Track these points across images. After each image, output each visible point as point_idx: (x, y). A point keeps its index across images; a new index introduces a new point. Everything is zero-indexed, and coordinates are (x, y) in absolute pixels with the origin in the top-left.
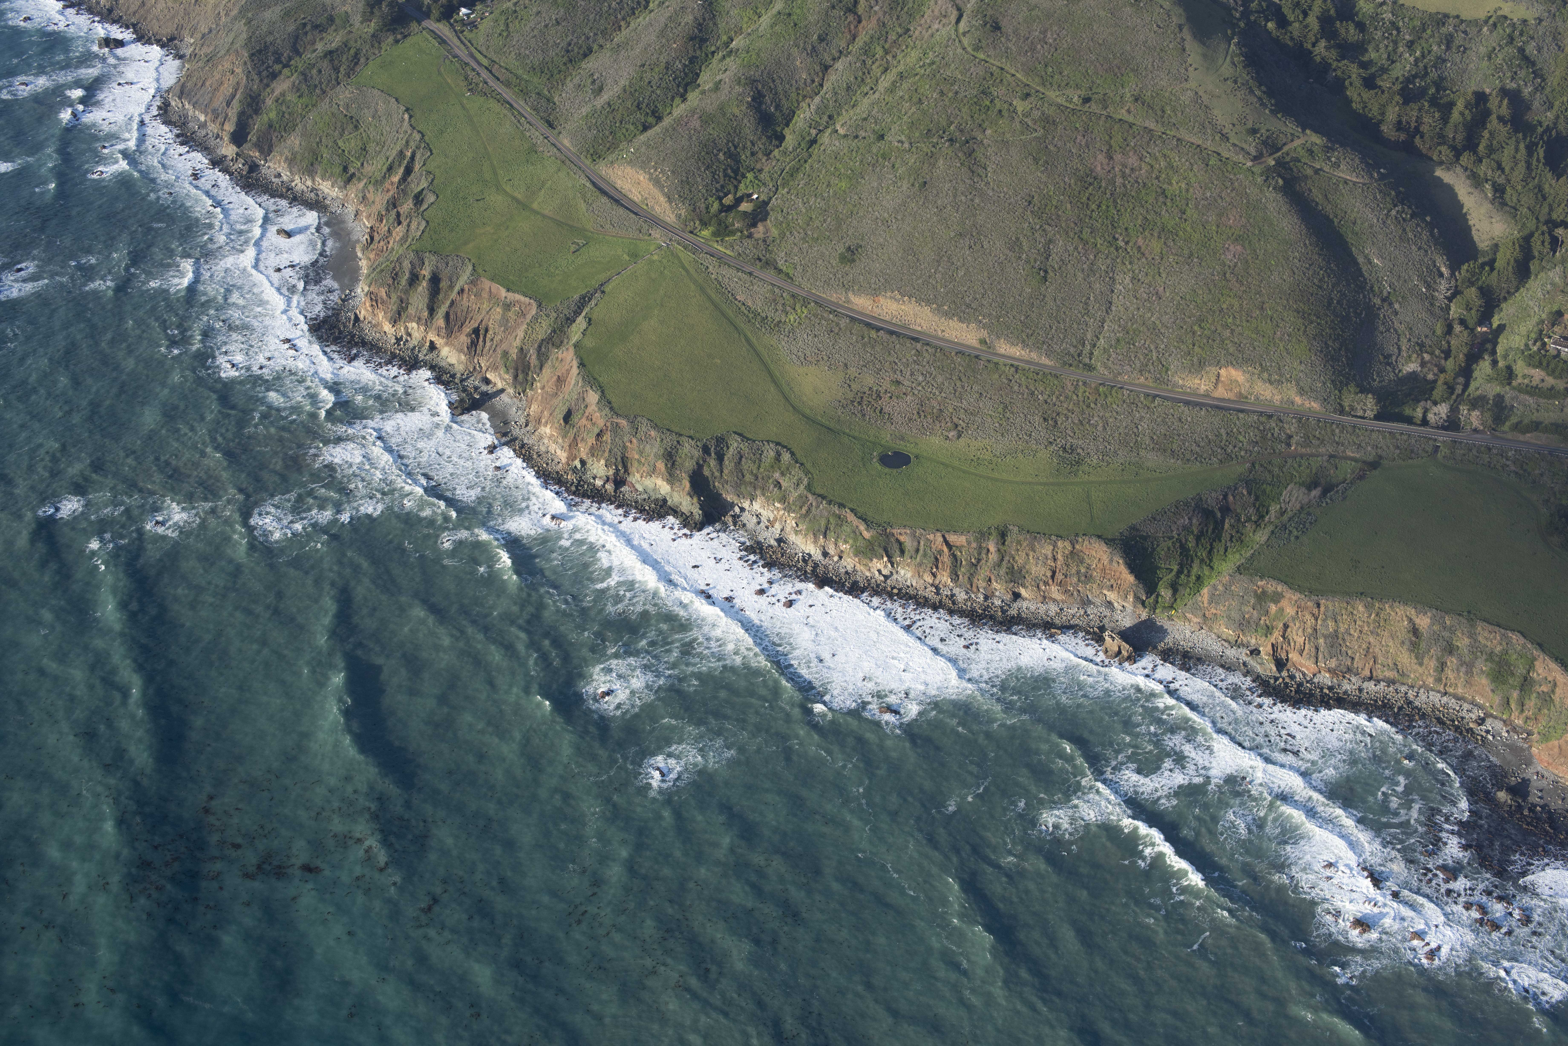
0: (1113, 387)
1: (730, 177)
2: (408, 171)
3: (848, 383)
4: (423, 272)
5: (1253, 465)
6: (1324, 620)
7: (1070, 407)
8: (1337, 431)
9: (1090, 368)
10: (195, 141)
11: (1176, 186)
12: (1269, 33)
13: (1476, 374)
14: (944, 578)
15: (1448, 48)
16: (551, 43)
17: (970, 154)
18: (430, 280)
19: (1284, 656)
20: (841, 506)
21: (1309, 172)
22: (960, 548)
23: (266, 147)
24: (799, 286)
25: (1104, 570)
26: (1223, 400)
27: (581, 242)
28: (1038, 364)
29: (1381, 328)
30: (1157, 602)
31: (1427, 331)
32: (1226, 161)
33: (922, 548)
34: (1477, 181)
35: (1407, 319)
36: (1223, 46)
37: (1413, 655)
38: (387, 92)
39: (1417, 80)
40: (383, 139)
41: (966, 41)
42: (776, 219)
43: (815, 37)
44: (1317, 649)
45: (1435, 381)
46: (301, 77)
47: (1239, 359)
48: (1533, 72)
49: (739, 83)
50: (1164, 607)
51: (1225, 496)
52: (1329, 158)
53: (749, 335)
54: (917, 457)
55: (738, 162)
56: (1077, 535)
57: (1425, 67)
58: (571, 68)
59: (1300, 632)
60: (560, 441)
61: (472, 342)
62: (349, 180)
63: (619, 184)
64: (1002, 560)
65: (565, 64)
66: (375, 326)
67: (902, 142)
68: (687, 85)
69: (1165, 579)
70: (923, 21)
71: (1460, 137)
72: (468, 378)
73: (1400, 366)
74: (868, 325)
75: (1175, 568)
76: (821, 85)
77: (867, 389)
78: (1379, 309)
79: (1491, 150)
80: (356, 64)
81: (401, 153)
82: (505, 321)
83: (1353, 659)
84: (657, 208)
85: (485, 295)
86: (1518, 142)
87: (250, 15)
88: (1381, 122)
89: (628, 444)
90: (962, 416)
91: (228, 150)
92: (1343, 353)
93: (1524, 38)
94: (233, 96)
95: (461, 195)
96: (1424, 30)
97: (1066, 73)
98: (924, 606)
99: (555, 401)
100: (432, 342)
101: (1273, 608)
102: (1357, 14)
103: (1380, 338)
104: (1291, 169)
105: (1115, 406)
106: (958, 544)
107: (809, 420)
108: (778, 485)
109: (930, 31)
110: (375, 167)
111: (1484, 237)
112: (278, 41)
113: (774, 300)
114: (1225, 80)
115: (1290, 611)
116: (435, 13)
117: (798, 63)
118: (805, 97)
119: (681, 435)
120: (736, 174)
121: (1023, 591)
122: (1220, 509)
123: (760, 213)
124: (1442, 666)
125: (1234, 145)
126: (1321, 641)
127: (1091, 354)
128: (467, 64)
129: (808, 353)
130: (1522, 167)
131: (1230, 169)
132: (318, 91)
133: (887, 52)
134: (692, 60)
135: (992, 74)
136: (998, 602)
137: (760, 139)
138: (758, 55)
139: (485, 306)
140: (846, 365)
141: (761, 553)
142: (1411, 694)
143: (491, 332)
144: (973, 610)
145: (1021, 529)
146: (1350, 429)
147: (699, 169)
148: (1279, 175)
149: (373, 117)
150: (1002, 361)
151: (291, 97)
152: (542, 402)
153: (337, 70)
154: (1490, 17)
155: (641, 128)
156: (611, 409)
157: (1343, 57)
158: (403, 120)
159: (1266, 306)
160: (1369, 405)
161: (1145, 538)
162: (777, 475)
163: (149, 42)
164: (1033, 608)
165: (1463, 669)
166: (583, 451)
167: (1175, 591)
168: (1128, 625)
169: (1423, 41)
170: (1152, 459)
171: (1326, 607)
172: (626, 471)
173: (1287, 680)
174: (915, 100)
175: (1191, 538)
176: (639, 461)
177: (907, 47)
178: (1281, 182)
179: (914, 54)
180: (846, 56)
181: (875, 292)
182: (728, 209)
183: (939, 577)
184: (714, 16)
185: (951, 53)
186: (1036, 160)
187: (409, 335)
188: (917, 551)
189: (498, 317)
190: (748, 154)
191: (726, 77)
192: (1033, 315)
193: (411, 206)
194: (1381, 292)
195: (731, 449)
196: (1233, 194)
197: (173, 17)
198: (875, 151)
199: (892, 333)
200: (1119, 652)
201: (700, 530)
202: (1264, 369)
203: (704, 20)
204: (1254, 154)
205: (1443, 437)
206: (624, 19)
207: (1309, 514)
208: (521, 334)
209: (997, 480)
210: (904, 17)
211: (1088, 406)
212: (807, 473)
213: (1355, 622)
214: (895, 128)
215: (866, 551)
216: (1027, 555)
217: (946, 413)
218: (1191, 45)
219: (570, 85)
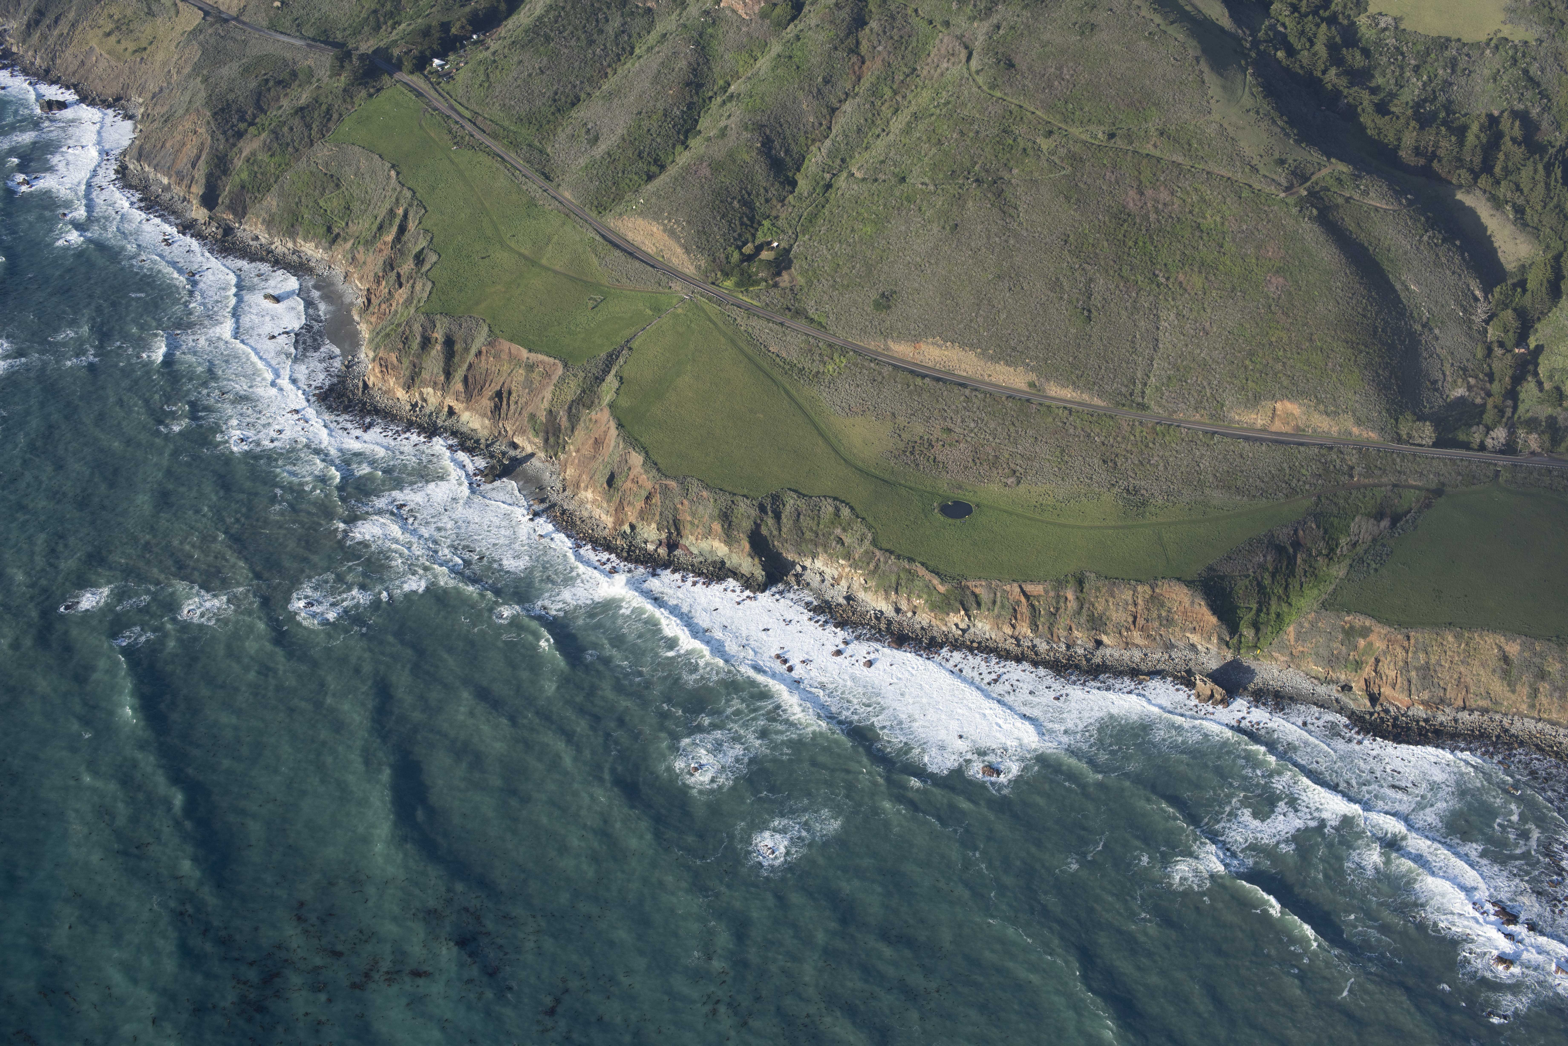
0: (1170, 425)
1: (747, 225)
2: (402, 229)
3: (898, 432)
4: (435, 335)
5: (1319, 497)
6: (1415, 653)
7: (1129, 448)
8: (1398, 460)
9: (1143, 407)
10: (160, 205)
11: (1210, 220)
12: (1279, 62)
13: (1522, 396)
14: (1024, 629)
15: (1453, 71)
16: (536, 92)
17: (999, 194)
18: (444, 343)
19: (1376, 691)
20: (911, 560)
21: (1340, 201)
22: (1037, 598)
23: (240, 209)
24: (834, 335)
25: (1185, 612)
26: (1281, 434)
27: (599, 297)
28: (1090, 406)
29: (1425, 354)
30: (1241, 642)
31: (1468, 355)
32: (1258, 193)
33: (998, 600)
34: (1497, 203)
35: (1448, 344)
36: (1240, 77)
37: (1505, 683)
38: (370, 149)
39: (1428, 104)
40: (368, 197)
41: (980, 80)
42: (801, 266)
43: (820, 79)
44: (1409, 682)
45: (1484, 405)
46: (272, 136)
47: (1294, 393)
48: (1539, 93)
49: (746, 129)
50: (1249, 647)
51: (1296, 531)
52: (1358, 186)
53: (788, 387)
54: (978, 505)
55: (752, 209)
56: (1156, 579)
57: (1434, 92)
58: (560, 117)
59: (1392, 666)
60: (605, 505)
61: (496, 406)
62: (334, 241)
63: (630, 236)
64: (1082, 608)
65: (553, 114)
66: (385, 392)
67: (927, 185)
68: (687, 132)
69: (1246, 618)
70: (929, 60)
71: (1478, 160)
72: (493, 443)
73: (1447, 392)
74: (912, 372)
75: (1255, 606)
76: (830, 128)
77: (917, 439)
78: (1420, 335)
79: (1507, 171)
80: (329, 120)
81: (392, 213)
82: (528, 384)
83: (1445, 689)
84: (674, 260)
85: (504, 356)
86: (1535, 163)
87: (205, 72)
88: (1398, 147)
89: (679, 506)
90: (1019, 462)
91: (199, 213)
92: (1393, 381)
93: (1528, 60)
94: (198, 157)
95: (464, 253)
96: (1429, 55)
97: (1086, 109)
98: (1006, 659)
99: (595, 465)
100: (450, 408)
101: (1362, 643)
102: (1360, 40)
103: (1424, 365)
104: (1322, 199)
105: (1174, 445)
106: (1035, 593)
107: (864, 473)
108: (840, 541)
109: (939, 71)
110: (362, 226)
111: (1511, 258)
112: (241, 98)
113: (810, 351)
114: (1248, 111)
115: (1380, 645)
116: (407, 64)
117: (804, 106)
118: (814, 140)
119: (734, 494)
120: (752, 222)
121: (1105, 639)
122: (1292, 545)
123: (782, 262)
124: (1535, 692)
125: (1265, 176)
126: (1413, 674)
127: (1143, 392)
128: (448, 117)
129: (853, 405)
130: (1541, 188)
131: (1263, 201)
132: (290, 149)
133: (895, 93)
134: (690, 106)
135: (1011, 112)
136: (1081, 651)
137: (773, 185)
138: (762, 99)
139: (506, 368)
140: (893, 414)
141: (830, 612)
142: (1506, 722)
143: (514, 395)
144: (1057, 661)
145: (1098, 576)
146: (1411, 458)
147: (714, 218)
148: (1312, 206)
149: (355, 175)
150: (1054, 403)
151: (262, 156)
152: (579, 465)
153: (309, 127)
154: (1491, 39)
155: (645, 177)
156: (658, 470)
157: (1352, 84)
158: (389, 177)
159: (1315, 337)
160: (1427, 433)
161: (1222, 578)
162: (838, 531)
163: (92, 104)
164: (1116, 655)
165: (1557, 694)
166: (631, 515)
167: (1257, 630)
168: (1214, 668)
169: (1428, 66)
170: (1217, 497)
171: (1417, 640)
172: (679, 534)
173: (1382, 715)
174: (933, 141)
175: (1266, 575)
176: (692, 523)
177: (916, 87)
178: (1315, 212)
179: (926, 95)
180: (854, 98)
181: (916, 339)
182: (749, 258)
183: (1018, 628)
184: (708, 60)
185: (966, 92)
186: (1068, 198)
187: (425, 400)
188: (994, 602)
189: (522, 379)
190: (763, 201)
191: (733, 123)
192: (1081, 356)
193: (413, 266)
194: (1421, 318)
195: (788, 507)
196: (1269, 226)
197: (117, 77)
198: (897, 194)
199: (938, 380)
200: (1212, 696)
201: (763, 591)
202: (1319, 401)
203: (698, 64)
204: (1285, 184)
205: (1502, 462)
206: (609, 66)
207: (1384, 545)
208: (548, 395)
209: (1065, 526)
210: (910, 56)
211: (1147, 446)
212: (870, 527)
213: (1445, 652)
214: (916, 170)
215: (942, 606)
216: (1107, 601)
217: (1002, 459)
218: (1210, 77)
219: (562, 136)
